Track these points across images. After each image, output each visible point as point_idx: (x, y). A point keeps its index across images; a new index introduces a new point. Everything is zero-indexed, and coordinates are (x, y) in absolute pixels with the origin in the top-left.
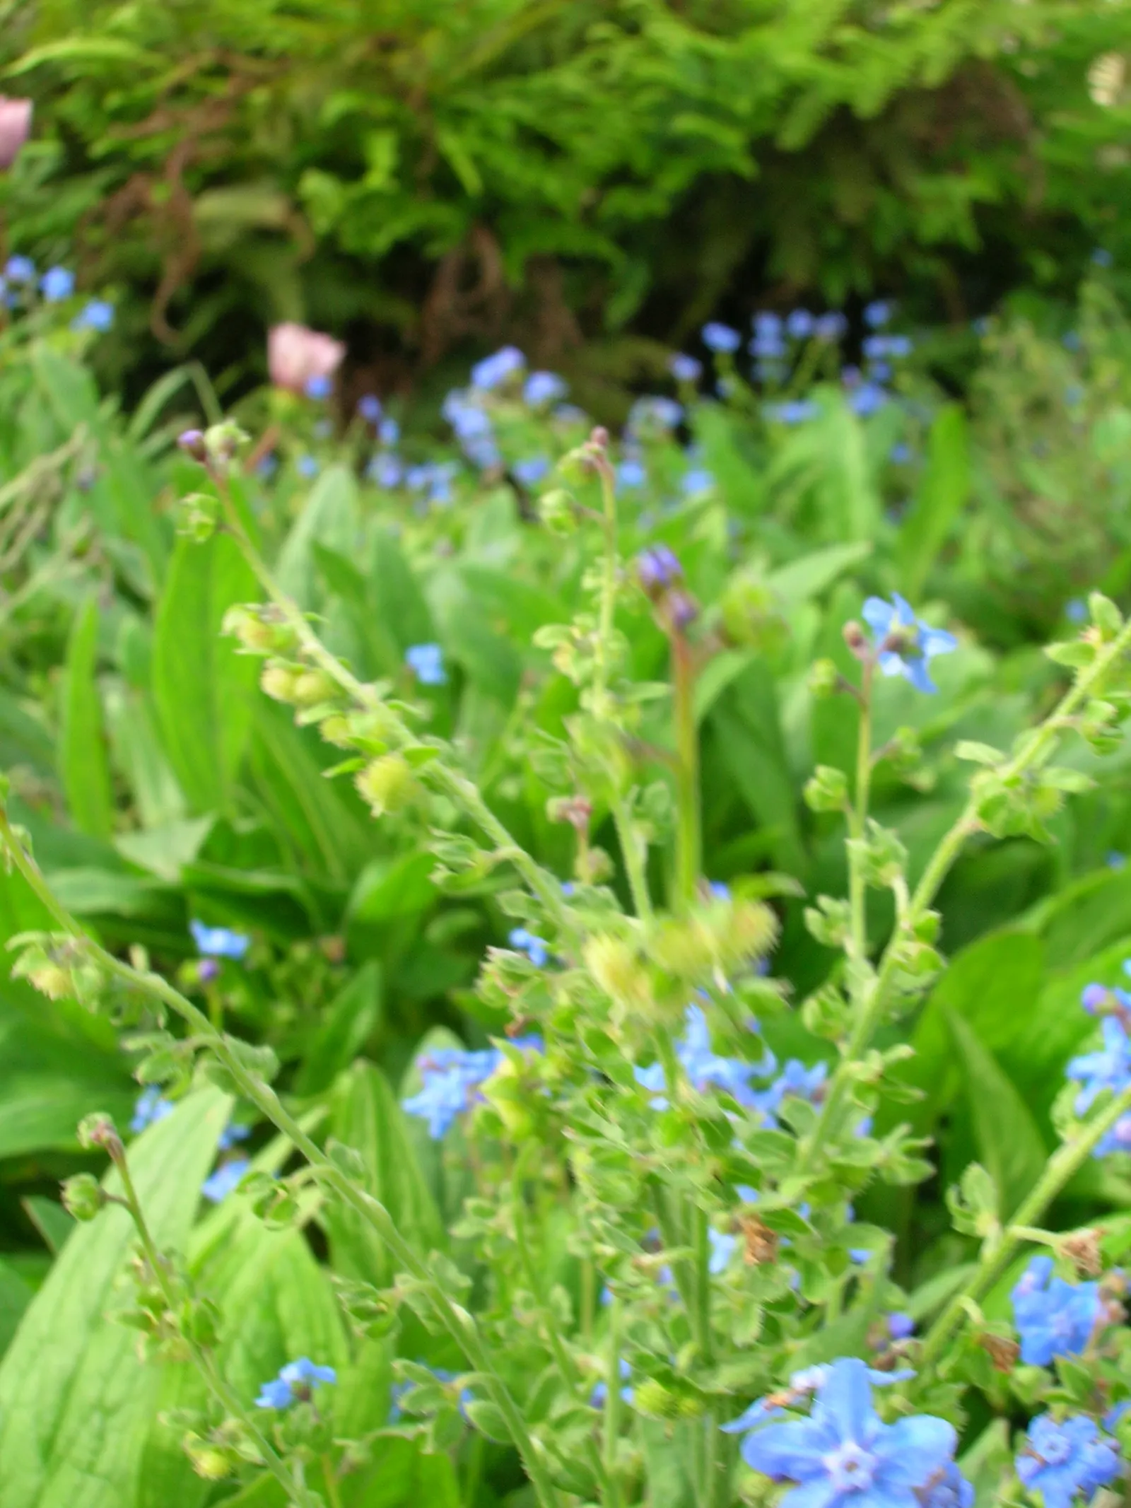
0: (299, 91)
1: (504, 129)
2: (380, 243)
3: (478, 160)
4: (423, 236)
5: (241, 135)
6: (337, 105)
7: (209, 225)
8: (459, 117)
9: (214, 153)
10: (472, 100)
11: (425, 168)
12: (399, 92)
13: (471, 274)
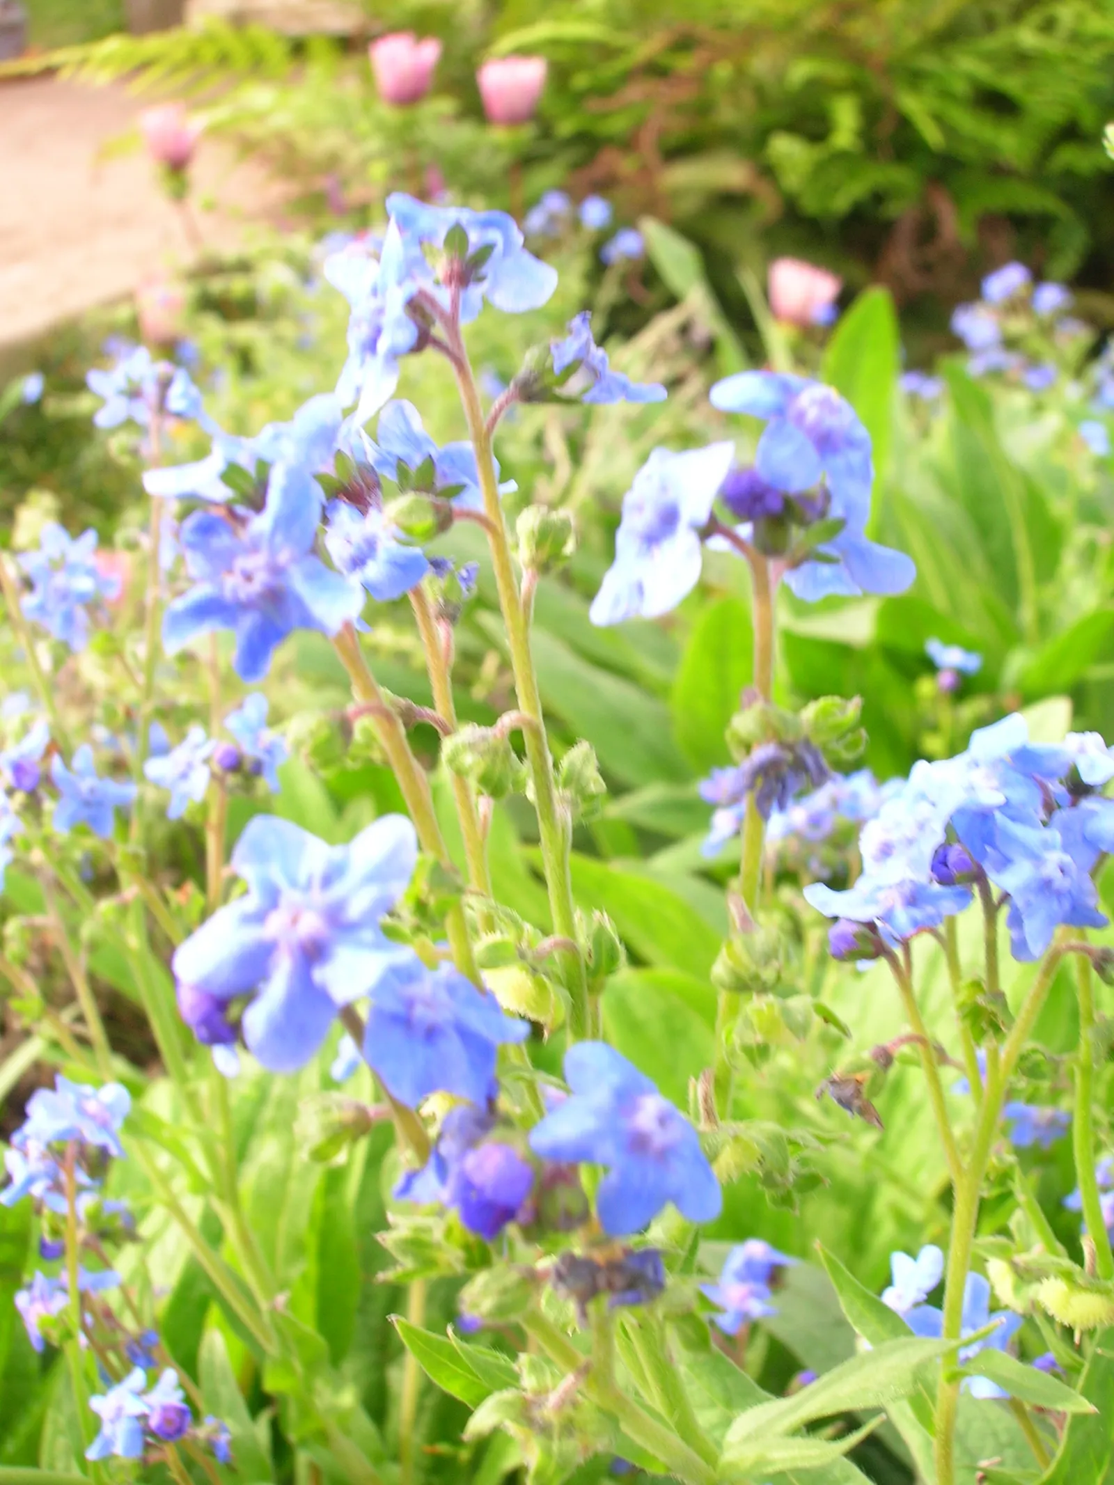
0: (761, 64)
1: (961, 87)
2: (841, 203)
3: (939, 119)
4: (878, 198)
5: (703, 109)
6: (801, 71)
7: (676, 194)
8: (916, 78)
9: (678, 128)
10: (929, 62)
11: (886, 129)
12: (857, 56)
13: (927, 231)
